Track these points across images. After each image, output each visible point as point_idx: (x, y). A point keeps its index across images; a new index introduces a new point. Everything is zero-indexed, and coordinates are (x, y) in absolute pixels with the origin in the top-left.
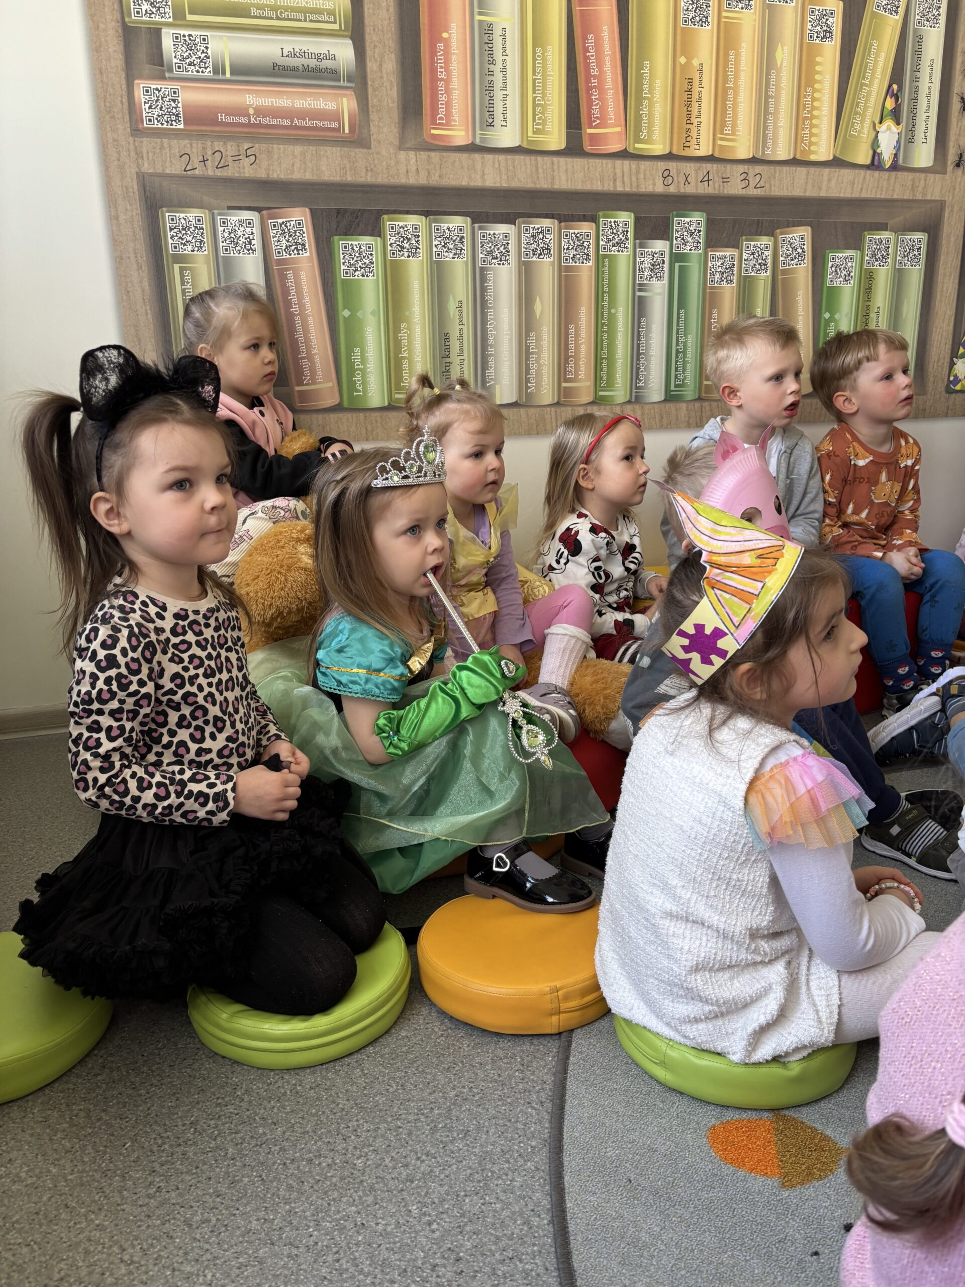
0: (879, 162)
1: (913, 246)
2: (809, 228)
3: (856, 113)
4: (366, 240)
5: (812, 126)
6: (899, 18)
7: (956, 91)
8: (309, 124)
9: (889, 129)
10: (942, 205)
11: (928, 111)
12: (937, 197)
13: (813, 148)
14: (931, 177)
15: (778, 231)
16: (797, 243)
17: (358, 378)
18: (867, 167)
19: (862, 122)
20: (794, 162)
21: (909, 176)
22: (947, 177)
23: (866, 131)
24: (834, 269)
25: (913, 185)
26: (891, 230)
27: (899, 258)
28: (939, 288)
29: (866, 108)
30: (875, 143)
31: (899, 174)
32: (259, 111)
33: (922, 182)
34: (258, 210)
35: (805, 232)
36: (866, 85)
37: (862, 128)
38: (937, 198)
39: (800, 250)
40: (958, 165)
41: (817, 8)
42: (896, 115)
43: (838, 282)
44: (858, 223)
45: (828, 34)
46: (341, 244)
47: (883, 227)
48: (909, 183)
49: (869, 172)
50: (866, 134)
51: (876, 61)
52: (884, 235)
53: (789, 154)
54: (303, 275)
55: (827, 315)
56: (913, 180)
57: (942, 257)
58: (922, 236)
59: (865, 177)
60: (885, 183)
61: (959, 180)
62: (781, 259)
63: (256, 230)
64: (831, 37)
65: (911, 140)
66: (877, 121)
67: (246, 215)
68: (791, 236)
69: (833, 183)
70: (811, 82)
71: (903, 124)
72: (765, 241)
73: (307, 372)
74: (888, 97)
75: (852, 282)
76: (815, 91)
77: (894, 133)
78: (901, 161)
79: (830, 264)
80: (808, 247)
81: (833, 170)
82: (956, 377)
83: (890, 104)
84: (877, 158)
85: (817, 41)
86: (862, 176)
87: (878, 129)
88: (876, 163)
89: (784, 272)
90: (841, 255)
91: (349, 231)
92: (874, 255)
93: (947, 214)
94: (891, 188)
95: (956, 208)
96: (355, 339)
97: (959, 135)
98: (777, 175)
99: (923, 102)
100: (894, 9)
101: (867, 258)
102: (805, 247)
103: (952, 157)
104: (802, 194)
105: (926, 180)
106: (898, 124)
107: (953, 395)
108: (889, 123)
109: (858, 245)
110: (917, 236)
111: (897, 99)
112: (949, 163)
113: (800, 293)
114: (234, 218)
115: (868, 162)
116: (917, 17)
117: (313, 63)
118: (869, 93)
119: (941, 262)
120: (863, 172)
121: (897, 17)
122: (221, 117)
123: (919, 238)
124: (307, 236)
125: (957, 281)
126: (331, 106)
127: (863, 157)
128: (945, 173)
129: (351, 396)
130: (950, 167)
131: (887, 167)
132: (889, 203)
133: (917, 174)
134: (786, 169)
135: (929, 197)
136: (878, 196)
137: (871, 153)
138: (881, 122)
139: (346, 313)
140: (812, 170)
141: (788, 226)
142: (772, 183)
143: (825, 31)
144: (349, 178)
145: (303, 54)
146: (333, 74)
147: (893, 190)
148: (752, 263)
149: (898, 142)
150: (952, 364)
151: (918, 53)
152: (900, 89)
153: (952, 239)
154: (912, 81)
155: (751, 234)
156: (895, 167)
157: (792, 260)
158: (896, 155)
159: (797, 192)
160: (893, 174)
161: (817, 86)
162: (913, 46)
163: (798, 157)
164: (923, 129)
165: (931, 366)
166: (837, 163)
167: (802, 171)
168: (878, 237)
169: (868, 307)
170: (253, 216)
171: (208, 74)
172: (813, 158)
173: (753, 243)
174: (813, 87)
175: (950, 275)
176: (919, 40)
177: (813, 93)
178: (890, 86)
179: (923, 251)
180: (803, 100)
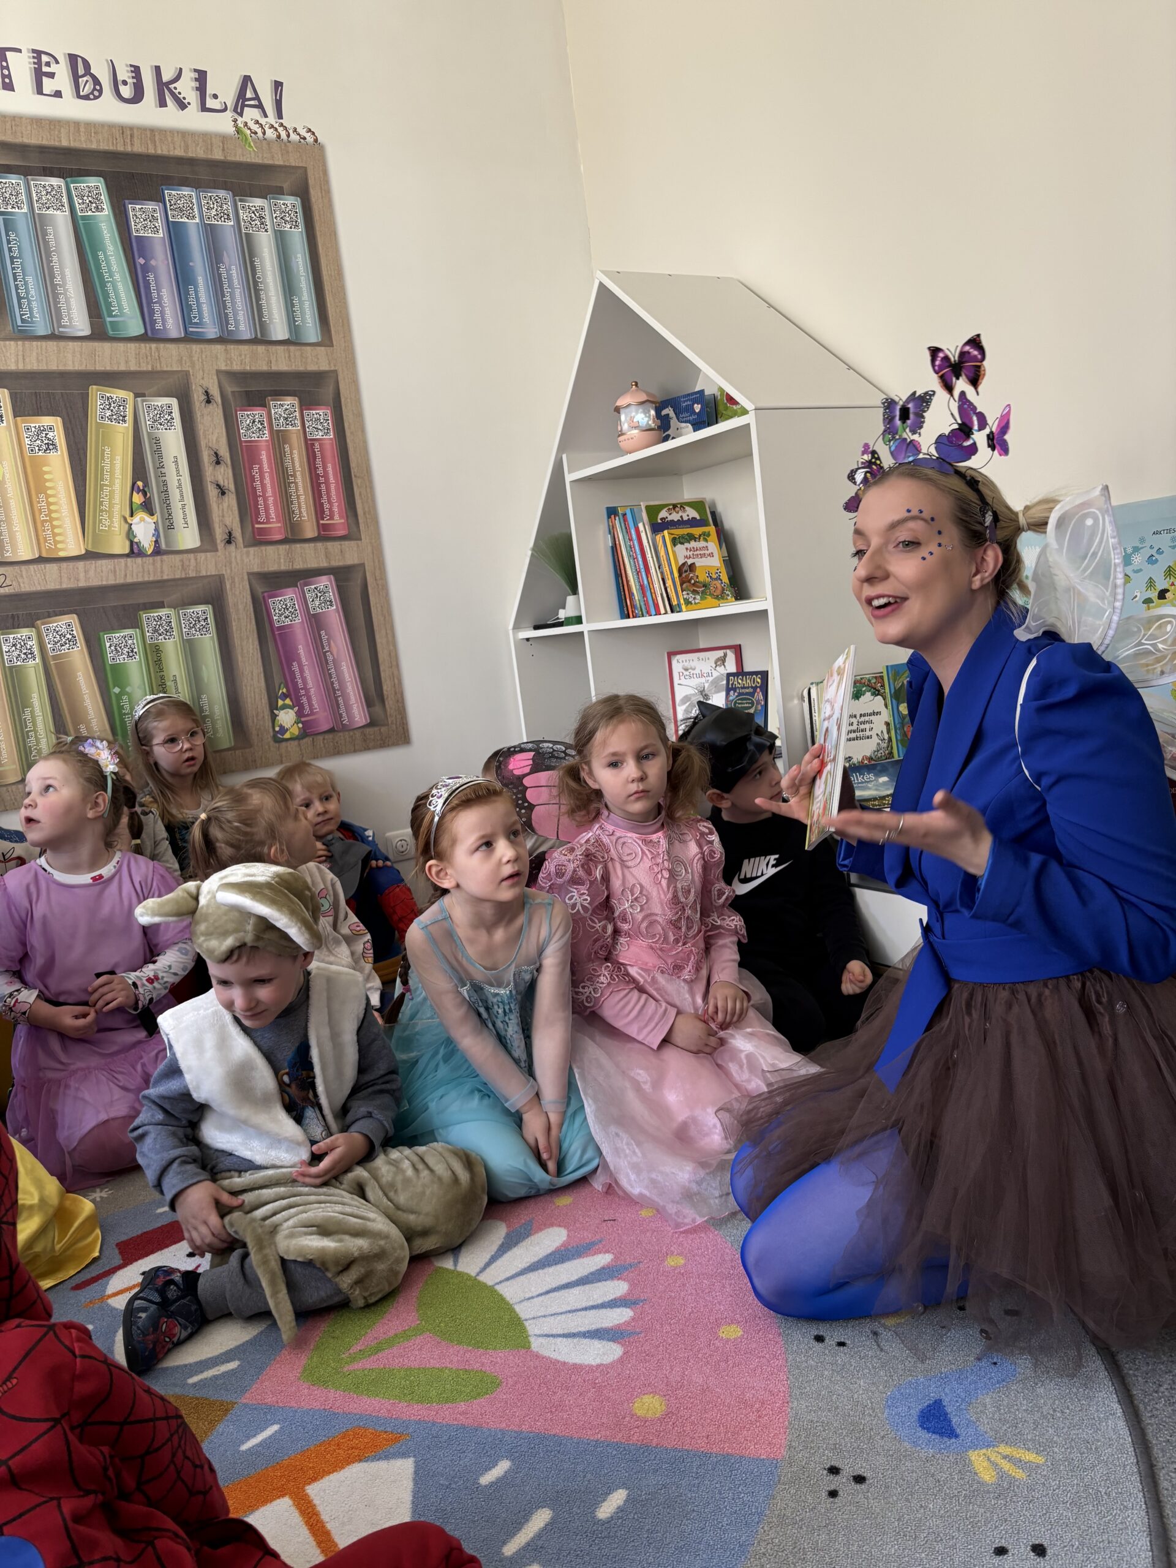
0: (140, 550)
1: (198, 618)
2: (75, 616)
3: (102, 511)
5: (53, 527)
6: (129, 424)
7: (209, 479)
9: (142, 520)
10: (220, 579)
11: (182, 499)
12: (212, 571)
13: (59, 546)
14: (202, 556)
15: (39, 622)
16: (64, 630)
18: (127, 556)
19: (111, 517)
20: (40, 560)
21: (178, 557)
22: (219, 553)
23: (116, 525)
24: (113, 648)
25: (183, 566)
26: (168, 607)
27: (184, 630)
28: (239, 651)
29: (111, 505)
30: (130, 534)
31: (165, 557)
33: (193, 561)
35: (73, 619)
36: (106, 485)
37: (112, 522)
38: (213, 573)
39: (68, 636)
40: (229, 542)
41: (32, 425)
42: (148, 507)
43: (120, 660)
44: (129, 605)
45: (51, 446)
47: (161, 605)
48: (178, 564)
49: (129, 560)
50: (117, 527)
51: (112, 465)
52: (163, 612)
53: (33, 553)
55: (117, 690)
56: (182, 561)
57: (234, 624)
58: (208, 608)
59: (126, 565)
60: (151, 568)
61: (233, 554)
62: (49, 646)
64: (55, 448)
65: (170, 526)
66: (127, 514)
68: (55, 625)
69: (92, 573)
70: (41, 488)
71: (158, 514)
72: (25, 632)
74: (134, 493)
75: (137, 657)
76: (48, 496)
77: (149, 523)
78: (163, 546)
79: (108, 645)
80: (77, 631)
81: (88, 562)
82: (281, 727)
83: (138, 499)
84: (135, 546)
85: (40, 453)
86: (123, 564)
87: (130, 522)
88: (136, 551)
89: (55, 657)
90: (118, 635)
92: (155, 631)
93: (228, 587)
94: (159, 570)
95: (236, 579)
97: (223, 516)
98: (24, 573)
99: (174, 494)
100: (121, 418)
101: (148, 634)
102: (74, 632)
103: (219, 535)
104: (58, 587)
105: (196, 559)
106: (152, 514)
107: (284, 744)
108: (141, 515)
109: (135, 624)
110: (200, 608)
111: (145, 494)
112: (218, 541)
113: (80, 674)
115: (127, 551)
116: (148, 423)
118: (112, 492)
119: (234, 628)
120: (122, 561)
121: (127, 425)
123: (204, 610)
125: (256, 643)
127: (120, 546)
128: (217, 550)
130: (220, 545)
131: (149, 553)
132: (160, 584)
133: (186, 555)
134: (32, 567)
135: (204, 573)
136: (146, 579)
137: (128, 543)
138: (132, 515)
140: (64, 565)
141: (49, 617)
142: (20, 580)
143: (48, 444)
147: (162, 572)
148: (16, 654)
149: (156, 529)
150: (274, 717)
151: (158, 451)
152: (146, 484)
153: (241, 607)
154: (157, 477)
155: (7, 628)
156: (157, 551)
157: (62, 646)
158: (156, 542)
159: (52, 586)
160: (159, 558)
161: (49, 492)
162: (151, 447)
163: (44, 555)
164: (182, 516)
165: (250, 721)
166: (90, 555)
167: (53, 568)
168: (155, 615)
169: (162, 677)
172: (62, 554)
173: (12, 636)
174: (46, 493)
175: (248, 638)
176: (156, 442)
177: (47, 499)
178: (134, 484)
179: (211, 620)
180: (37, 506)
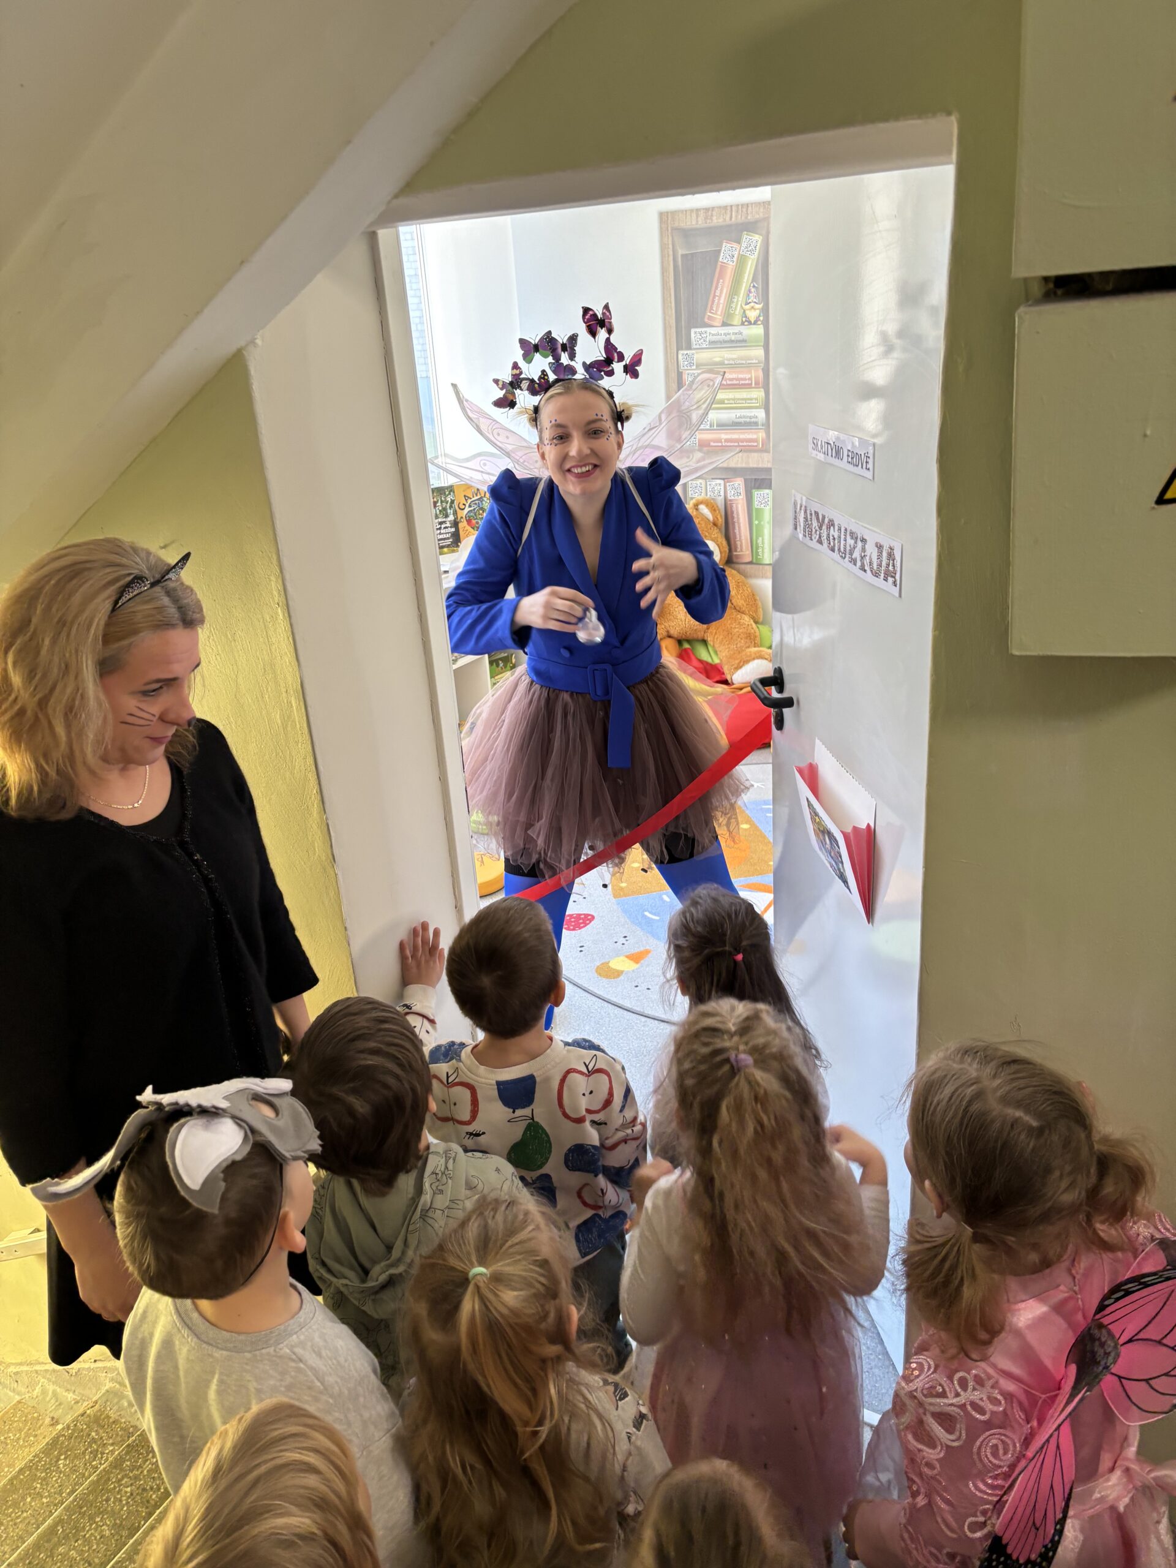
4: (767, 491)
8: (745, 444)
17: (760, 550)
32: (727, 440)
34: (724, 479)
46: (756, 493)
54: (740, 506)
63: (722, 487)
67: (718, 481)
73: (739, 546)
91: (759, 488)
96: (760, 534)
114: (714, 482)
117: (748, 420)
122: (712, 444)
124: (742, 490)
126: (755, 436)
129: (757, 558)
139: (757, 522)
144: (760, 466)
145: (744, 417)
146: (756, 424)
170: (722, 482)
171: (708, 427)
